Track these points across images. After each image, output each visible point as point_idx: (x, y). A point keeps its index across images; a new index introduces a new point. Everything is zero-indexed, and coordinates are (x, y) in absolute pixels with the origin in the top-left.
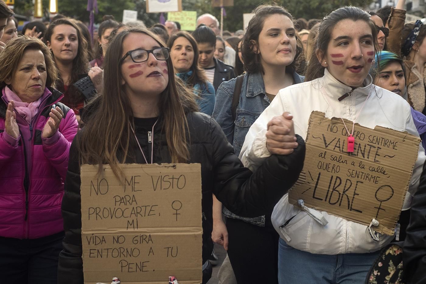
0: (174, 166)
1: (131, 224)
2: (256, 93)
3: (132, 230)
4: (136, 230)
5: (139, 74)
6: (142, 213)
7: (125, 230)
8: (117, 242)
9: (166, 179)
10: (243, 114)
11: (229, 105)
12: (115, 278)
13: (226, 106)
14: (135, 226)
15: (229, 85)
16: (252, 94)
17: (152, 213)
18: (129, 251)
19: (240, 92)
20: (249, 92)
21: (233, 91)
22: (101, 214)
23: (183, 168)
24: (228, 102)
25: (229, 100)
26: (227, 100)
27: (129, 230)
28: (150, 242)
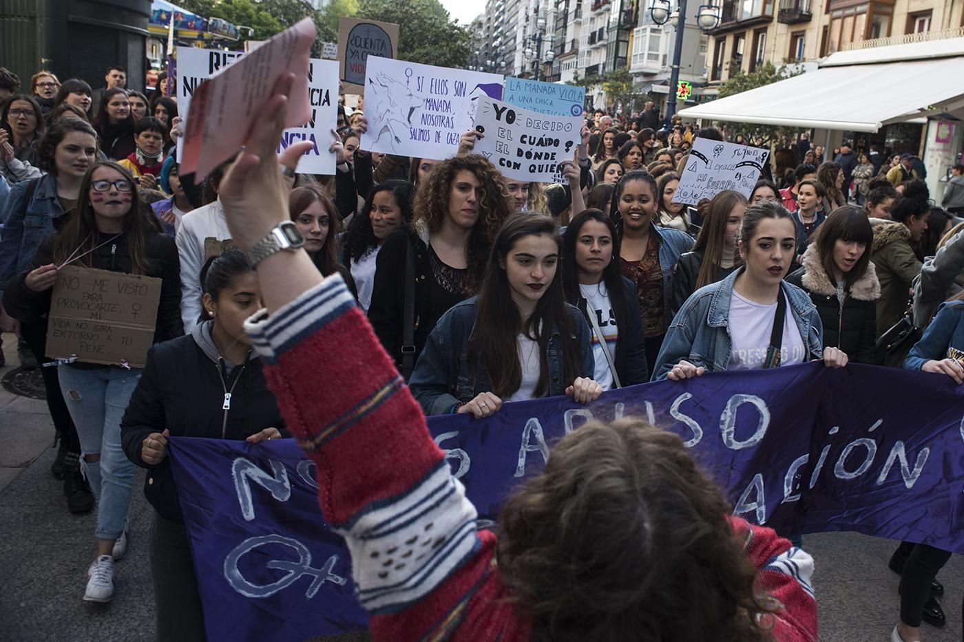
0: (139, 278)
1: (93, 315)
2: (47, 196)
3: (95, 320)
4: (98, 321)
5: (101, 200)
6: (106, 308)
7: (88, 319)
8: (81, 327)
9: (131, 286)
10: (31, 215)
11: (19, 205)
12: (74, 355)
13: (15, 206)
14: (98, 316)
15: (20, 186)
16: (43, 196)
17: (114, 309)
18: (90, 335)
19: (32, 194)
20: (40, 194)
21: (24, 192)
22: (69, 304)
23: (146, 280)
24: (16, 203)
25: (19, 201)
26: (16, 200)
27: (93, 320)
28: (109, 332)
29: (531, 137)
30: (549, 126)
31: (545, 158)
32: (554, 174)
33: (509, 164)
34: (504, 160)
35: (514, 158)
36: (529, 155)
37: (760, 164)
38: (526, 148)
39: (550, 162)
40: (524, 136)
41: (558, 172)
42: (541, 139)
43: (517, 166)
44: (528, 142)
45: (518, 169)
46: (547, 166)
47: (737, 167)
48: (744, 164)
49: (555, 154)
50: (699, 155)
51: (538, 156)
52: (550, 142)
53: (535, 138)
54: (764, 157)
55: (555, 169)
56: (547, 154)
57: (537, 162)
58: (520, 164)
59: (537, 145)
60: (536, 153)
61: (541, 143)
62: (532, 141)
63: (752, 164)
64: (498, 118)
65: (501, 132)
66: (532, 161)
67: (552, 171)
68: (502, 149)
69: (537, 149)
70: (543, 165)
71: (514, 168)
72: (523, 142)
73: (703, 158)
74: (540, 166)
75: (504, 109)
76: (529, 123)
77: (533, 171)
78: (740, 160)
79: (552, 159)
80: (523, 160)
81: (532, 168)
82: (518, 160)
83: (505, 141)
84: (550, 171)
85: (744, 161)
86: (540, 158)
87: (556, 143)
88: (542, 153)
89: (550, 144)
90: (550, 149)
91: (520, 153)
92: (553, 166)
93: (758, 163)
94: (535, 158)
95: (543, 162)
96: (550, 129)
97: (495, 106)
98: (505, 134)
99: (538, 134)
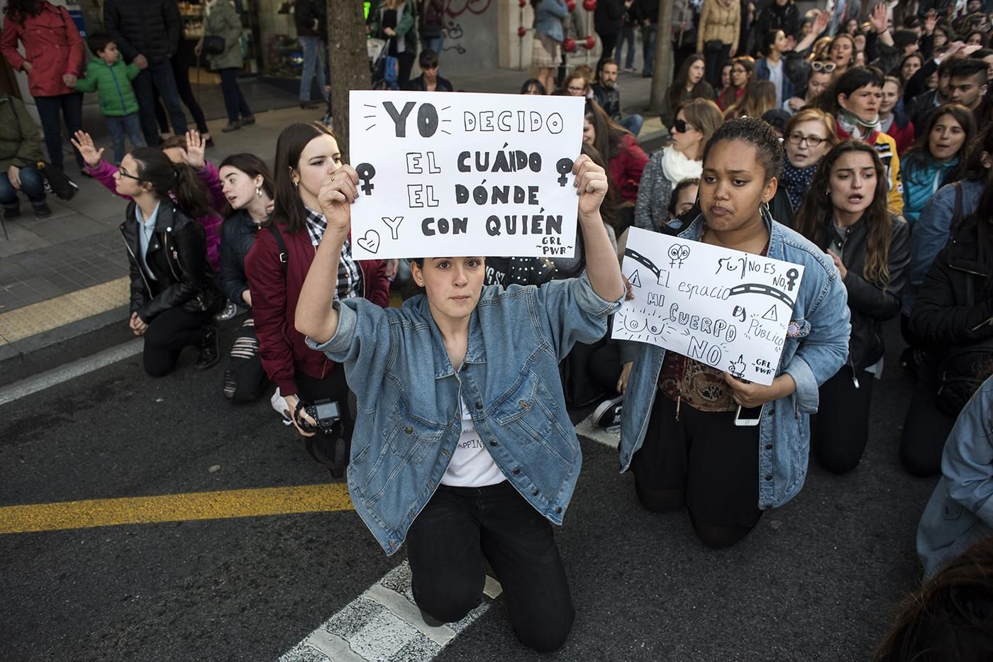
29: (478, 154)
30: (512, 122)
31: (519, 200)
32: (539, 237)
33: (443, 226)
34: (432, 220)
35: (451, 210)
36: (480, 196)
37: (787, 292)
38: (472, 180)
39: (529, 210)
40: (465, 155)
41: (549, 232)
42: (501, 154)
43: (461, 225)
44: (473, 167)
45: (464, 231)
46: (525, 218)
47: (732, 293)
48: (747, 288)
49: (536, 189)
50: (641, 259)
51: (500, 195)
52: (521, 160)
53: (487, 154)
54: (793, 279)
55: (543, 225)
56: (518, 190)
57: (502, 210)
58: (466, 220)
59: (495, 169)
60: (496, 189)
61: (501, 164)
62: (482, 163)
63: (768, 291)
64: (401, 132)
65: (412, 163)
66: (489, 209)
67: (536, 230)
68: (423, 199)
69: (495, 180)
70: (514, 217)
71: (455, 232)
72: (463, 168)
73: (650, 266)
74: (507, 218)
75: (409, 106)
77: (494, 232)
78: (735, 280)
79: (533, 201)
80: (470, 210)
81: (493, 224)
82: (460, 211)
83: (425, 179)
84: (533, 232)
85: (746, 281)
86: (505, 201)
87: (535, 162)
88: (506, 188)
89: (522, 166)
90: (524, 178)
91: (461, 194)
92: (537, 219)
93: (781, 289)
94: (494, 202)
95: (510, 208)
96: (515, 128)
97: (389, 106)
98: (423, 163)
99: (491, 144)
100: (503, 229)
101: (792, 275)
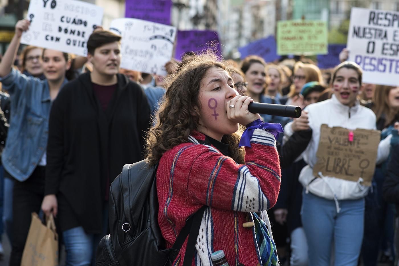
29: (67, 18)
31: (78, 35)
33: (52, 39)
34: (49, 36)
35: (56, 34)
36: (66, 31)
37: (170, 39)
38: (64, 26)
39: (81, 39)
40: (63, 17)
42: (75, 19)
43: (58, 40)
44: (65, 21)
45: (59, 42)
46: (79, 42)
47: (151, 39)
49: (84, 33)
51: (73, 32)
52: (81, 22)
53: (70, 18)
56: (79, 32)
57: (73, 37)
58: (60, 38)
59: (72, 24)
60: (71, 30)
61: (74, 22)
62: (68, 21)
63: (163, 38)
64: (45, 6)
66: (69, 36)
68: (48, 28)
69: (71, 27)
70: (76, 41)
71: (56, 41)
72: (62, 21)
74: (74, 41)
76: (67, 7)
77: (69, 44)
80: (62, 35)
81: (68, 41)
82: (59, 35)
83: (50, 21)
84: (81, 47)
85: (155, 35)
86: (74, 35)
87: (85, 24)
88: (75, 30)
89: (81, 24)
90: (80, 28)
91: (60, 29)
92: (83, 43)
93: (168, 37)
94: (70, 34)
96: (80, 12)
98: (50, 17)
99: (72, 16)
100: (72, 43)
101: (172, 31)
